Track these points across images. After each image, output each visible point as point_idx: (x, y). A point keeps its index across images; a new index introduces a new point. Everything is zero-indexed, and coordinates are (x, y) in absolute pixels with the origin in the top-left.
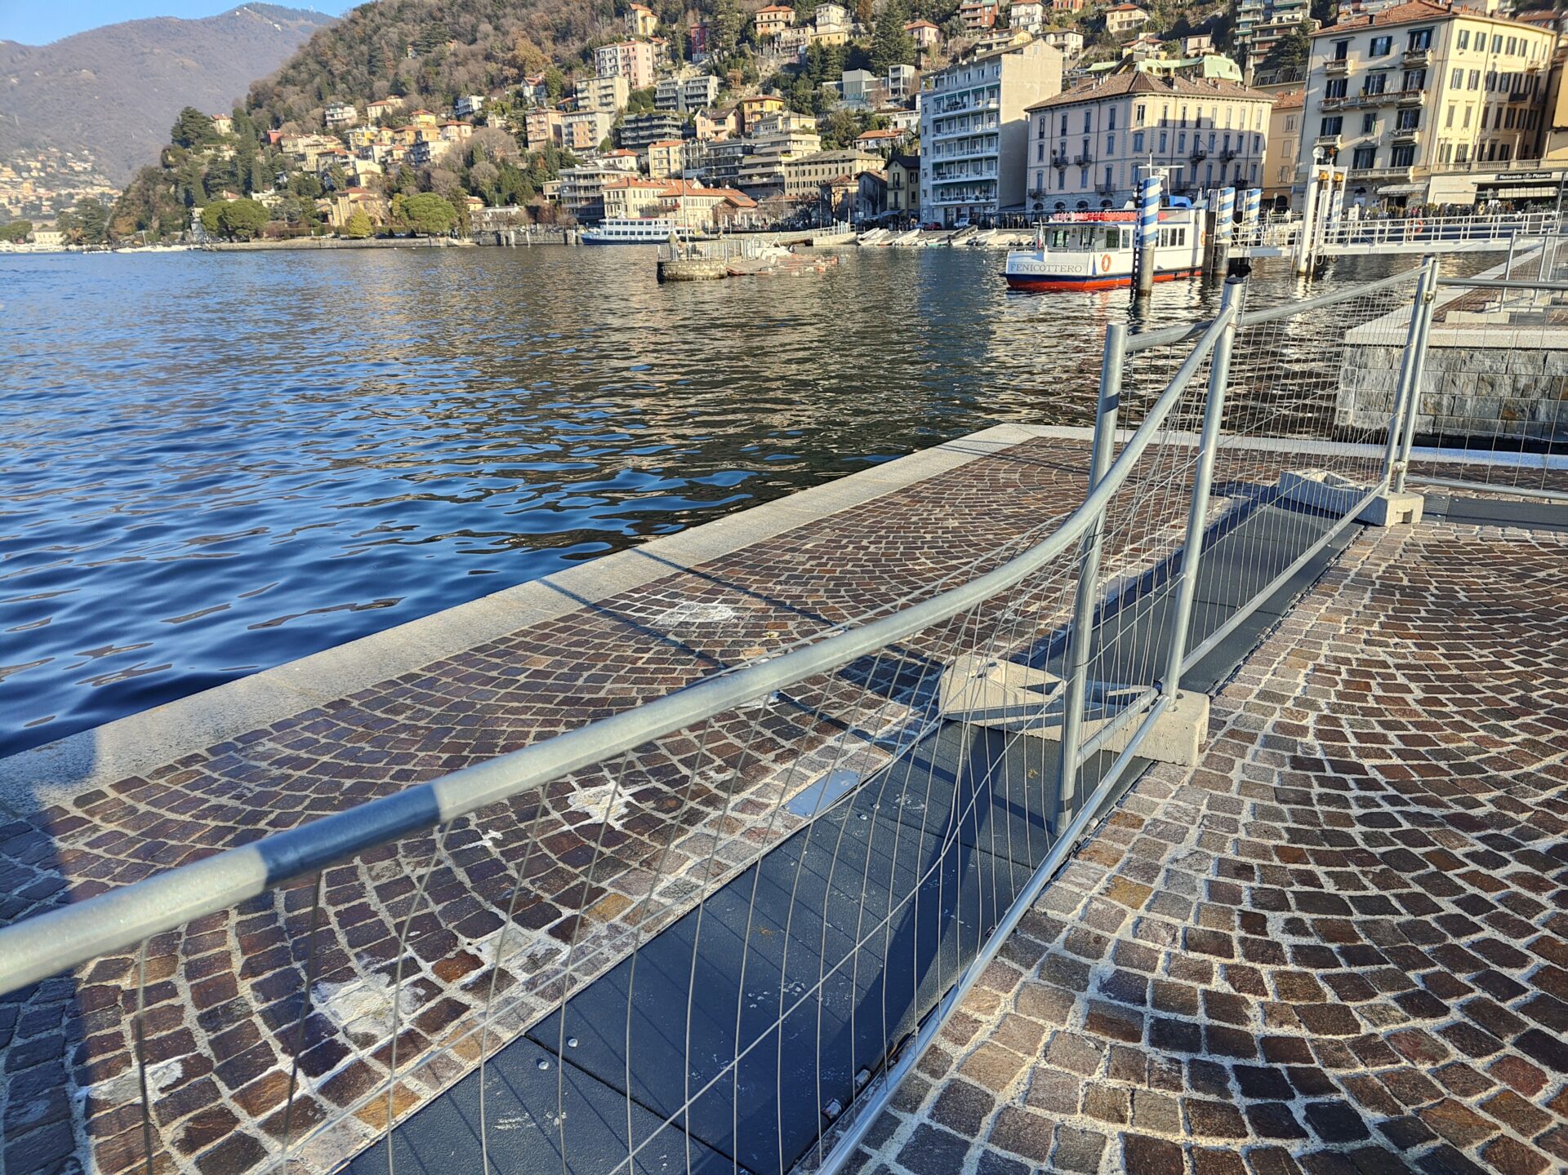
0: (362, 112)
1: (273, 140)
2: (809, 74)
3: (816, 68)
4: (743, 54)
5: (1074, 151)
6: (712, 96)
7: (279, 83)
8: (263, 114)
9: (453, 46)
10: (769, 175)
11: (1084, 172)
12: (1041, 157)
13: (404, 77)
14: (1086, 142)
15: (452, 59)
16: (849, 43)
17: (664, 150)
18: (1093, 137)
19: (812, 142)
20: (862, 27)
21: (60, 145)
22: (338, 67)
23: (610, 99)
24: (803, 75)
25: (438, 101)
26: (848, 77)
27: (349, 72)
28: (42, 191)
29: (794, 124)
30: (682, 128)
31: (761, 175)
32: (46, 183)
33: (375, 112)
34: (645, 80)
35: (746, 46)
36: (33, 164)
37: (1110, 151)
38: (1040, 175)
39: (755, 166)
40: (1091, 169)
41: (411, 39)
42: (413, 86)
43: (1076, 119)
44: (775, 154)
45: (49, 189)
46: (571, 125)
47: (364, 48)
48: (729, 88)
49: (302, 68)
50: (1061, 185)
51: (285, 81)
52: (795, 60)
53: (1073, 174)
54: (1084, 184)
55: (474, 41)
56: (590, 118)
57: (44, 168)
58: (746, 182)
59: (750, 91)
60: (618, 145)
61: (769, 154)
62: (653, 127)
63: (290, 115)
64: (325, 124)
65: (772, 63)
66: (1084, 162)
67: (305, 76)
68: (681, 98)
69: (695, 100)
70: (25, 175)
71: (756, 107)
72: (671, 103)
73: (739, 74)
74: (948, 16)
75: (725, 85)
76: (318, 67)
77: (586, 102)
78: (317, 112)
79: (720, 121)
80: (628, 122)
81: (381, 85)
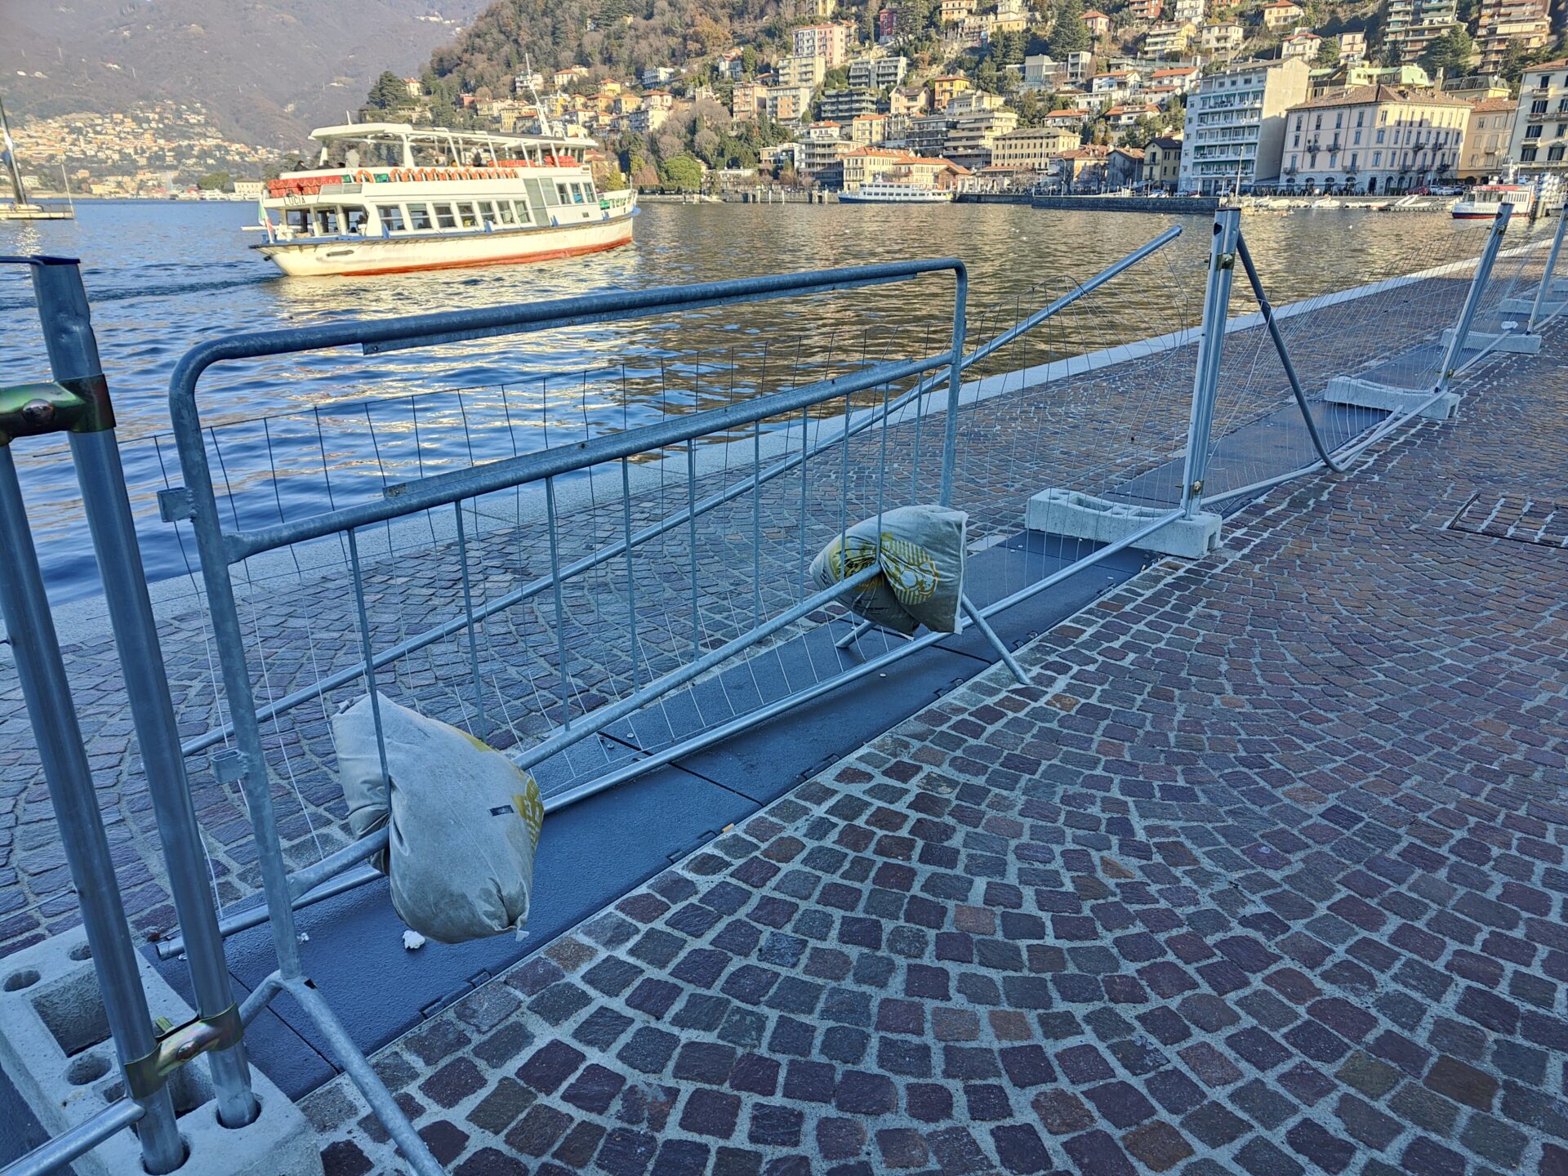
0: (549, 81)
1: (466, 103)
2: (993, 56)
3: (999, 53)
4: (929, 38)
5: (1326, 140)
6: (901, 74)
7: (466, 51)
8: (453, 78)
9: (630, 20)
10: (972, 147)
11: (1333, 156)
12: (1296, 144)
13: (588, 49)
14: (1336, 135)
15: (632, 32)
16: (1028, 30)
17: (867, 122)
18: (1343, 132)
19: (1010, 119)
20: (1038, 16)
21: (174, 97)
22: (525, 38)
23: (809, 76)
24: (988, 58)
25: (622, 70)
26: (1030, 61)
27: (534, 43)
28: (161, 142)
29: (987, 103)
30: (877, 103)
31: (965, 147)
32: (166, 133)
33: (561, 79)
34: (838, 61)
35: (932, 31)
36: (151, 116)
37: (1357, 142)
38: (1294, 158)
39: (961, 139)
40: (1340, 155)
41: (589, 13)
42: (597, 58)
43: (1329, 119)
44: (979, 129)
45: (168, 140)
46: (776, 98)
47: (548, 20)
48: (917, 68)
49: (488, 37)
50: (1313, 165)
51: (472, 49)
52: (976, 44)
53: (1323, 159)
54: (1332, 164)
55: (649, 16)
56: (794, 92)
57: (161, 120)
58: (952, 152)
59: (935, 71)
60: (818, 118)
61: (971, 130)
62: (852, 102)
63: (481, 80)
64: (514, 90)
65: (956, 46)
66: (1334, 149)
67: (491, 44)
68: (874, 76)
69: (886, 78)
70: (145, 126)
71: (946, 86)
72: (864, 80)
73: (927, 56)
74: (1118, 8)
75: (912, 65)
76: (502, 37)
77: (786, 78)
78: (507, 79)
79: (913, 98)
80: (829, 97)
81: (567, 55)
